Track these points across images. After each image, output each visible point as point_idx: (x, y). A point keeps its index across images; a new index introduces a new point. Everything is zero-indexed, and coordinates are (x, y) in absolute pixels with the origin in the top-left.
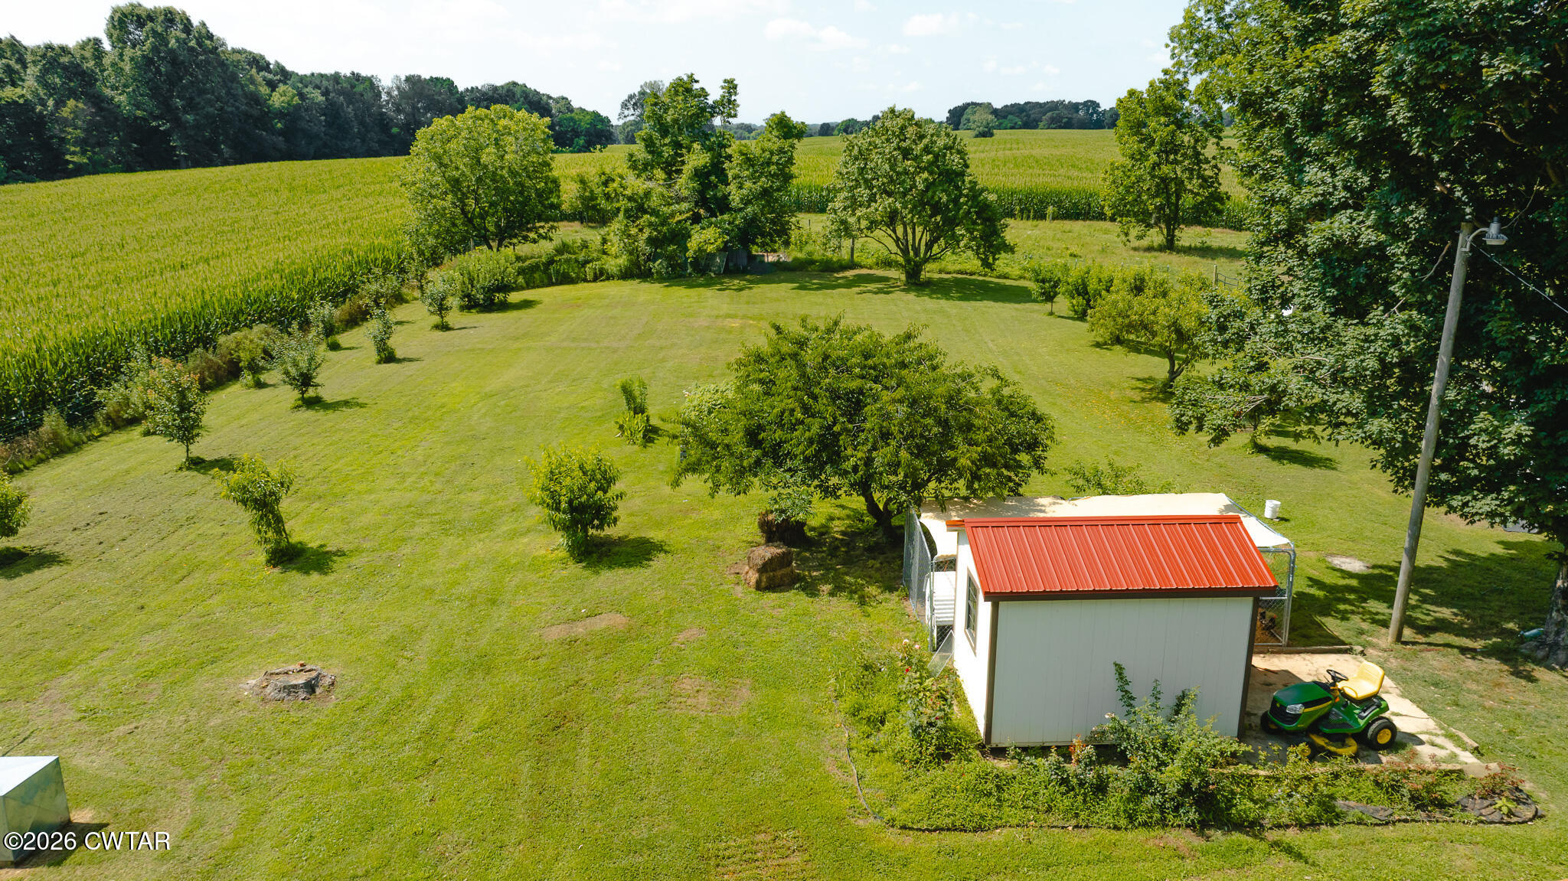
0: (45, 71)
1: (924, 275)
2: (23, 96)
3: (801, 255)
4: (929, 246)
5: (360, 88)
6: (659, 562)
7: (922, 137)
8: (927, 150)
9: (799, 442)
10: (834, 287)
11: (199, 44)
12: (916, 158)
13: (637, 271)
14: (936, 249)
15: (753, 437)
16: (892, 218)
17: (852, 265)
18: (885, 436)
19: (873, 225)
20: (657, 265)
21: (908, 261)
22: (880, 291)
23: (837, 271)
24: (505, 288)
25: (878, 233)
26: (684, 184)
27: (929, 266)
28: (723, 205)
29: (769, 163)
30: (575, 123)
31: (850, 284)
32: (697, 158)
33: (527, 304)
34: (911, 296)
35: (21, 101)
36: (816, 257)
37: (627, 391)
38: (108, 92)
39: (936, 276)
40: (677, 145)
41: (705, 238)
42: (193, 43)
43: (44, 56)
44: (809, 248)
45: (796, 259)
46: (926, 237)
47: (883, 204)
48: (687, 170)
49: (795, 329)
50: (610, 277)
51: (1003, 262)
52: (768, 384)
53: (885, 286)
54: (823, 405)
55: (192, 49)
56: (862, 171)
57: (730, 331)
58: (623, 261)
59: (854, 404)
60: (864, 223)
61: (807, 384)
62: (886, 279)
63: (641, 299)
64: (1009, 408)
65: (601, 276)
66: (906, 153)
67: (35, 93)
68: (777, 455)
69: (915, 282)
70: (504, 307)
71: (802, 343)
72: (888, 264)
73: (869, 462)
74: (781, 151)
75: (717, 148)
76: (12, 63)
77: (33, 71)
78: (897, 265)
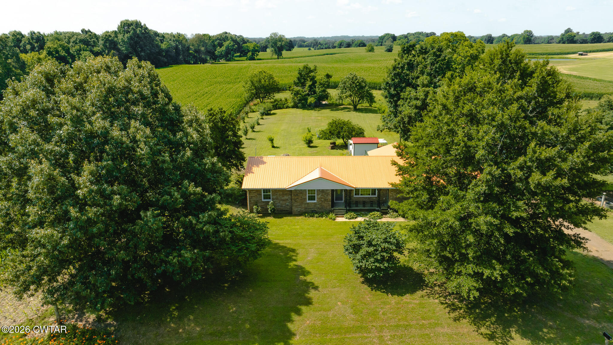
0: (105, 42)
1: (358, 107)
2: (99, 50)
3: (331, 102)
4: (359, 101)
5: (181, 38)
6: (318, 148)
7: (357, 79)
8: (358, 82)
9: (336, 133)
10: (338, 110)
11: (145, 31)
12: (355, 84)
13: (295, 106)
14: (360, 102)
15: (330, 132)
16: (351, 96)
17: (342, 105)
18: (345, 131)
19: (347, 97)
20: (300, 105)
21: (354, 105)
22: (348, 111)
23: (338, 106)
24: (270, 110)
25: (347, 99)
26: (307, 88)
27: (359, 105)
28: (315, 92)
29: (325, 84)
30: (248, 47)
31: (342, 109)
32: (309, 83)
33: (274, 114)
34: (355, 112)
35: (99, 51)
36: (334, 103)
37: (308, 129)
38: (120, 47)
39: (361, 107)
40: (305, 79)
41: (311, 100)
42: (143, 31)
43: (105, 38)
44: (332, 100)
45: (330, 103)
46: (358, 99)
47: (348, 93)
48: (307, 85)
49: (335, 120)
50: (289, 108)
51: (374, 105)
52: (332, 126)
53: (349, 110)
54: (338, 128)
55: (143, 33)
56: (344, 86)
57: (319, 119)
58: (292, 104)
59: (342, 128)
60: (345, 97)
61: (337, 126)
62: (350, 108)
63: (298, 113)
64: (360, 129)
65: (287, 107)
66: (353, 83)
67: (102, 49)
68: (333, 134)
69: (356, 109)
70: (270, 114)
71: (336, 121)
72: (350, 104)
73: (343, 135)
74: (327, 81)
75: (313, 79)
76: (95, 40)
77: (101, 42)
78: (352, 105)
